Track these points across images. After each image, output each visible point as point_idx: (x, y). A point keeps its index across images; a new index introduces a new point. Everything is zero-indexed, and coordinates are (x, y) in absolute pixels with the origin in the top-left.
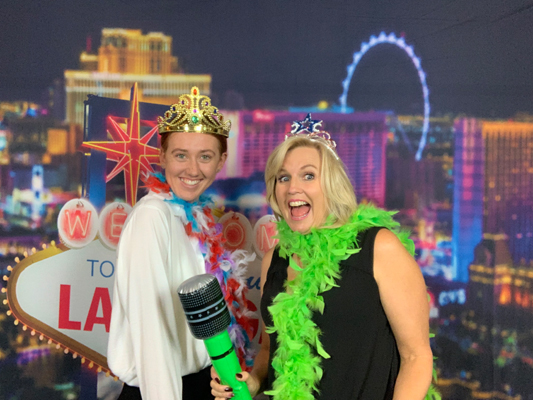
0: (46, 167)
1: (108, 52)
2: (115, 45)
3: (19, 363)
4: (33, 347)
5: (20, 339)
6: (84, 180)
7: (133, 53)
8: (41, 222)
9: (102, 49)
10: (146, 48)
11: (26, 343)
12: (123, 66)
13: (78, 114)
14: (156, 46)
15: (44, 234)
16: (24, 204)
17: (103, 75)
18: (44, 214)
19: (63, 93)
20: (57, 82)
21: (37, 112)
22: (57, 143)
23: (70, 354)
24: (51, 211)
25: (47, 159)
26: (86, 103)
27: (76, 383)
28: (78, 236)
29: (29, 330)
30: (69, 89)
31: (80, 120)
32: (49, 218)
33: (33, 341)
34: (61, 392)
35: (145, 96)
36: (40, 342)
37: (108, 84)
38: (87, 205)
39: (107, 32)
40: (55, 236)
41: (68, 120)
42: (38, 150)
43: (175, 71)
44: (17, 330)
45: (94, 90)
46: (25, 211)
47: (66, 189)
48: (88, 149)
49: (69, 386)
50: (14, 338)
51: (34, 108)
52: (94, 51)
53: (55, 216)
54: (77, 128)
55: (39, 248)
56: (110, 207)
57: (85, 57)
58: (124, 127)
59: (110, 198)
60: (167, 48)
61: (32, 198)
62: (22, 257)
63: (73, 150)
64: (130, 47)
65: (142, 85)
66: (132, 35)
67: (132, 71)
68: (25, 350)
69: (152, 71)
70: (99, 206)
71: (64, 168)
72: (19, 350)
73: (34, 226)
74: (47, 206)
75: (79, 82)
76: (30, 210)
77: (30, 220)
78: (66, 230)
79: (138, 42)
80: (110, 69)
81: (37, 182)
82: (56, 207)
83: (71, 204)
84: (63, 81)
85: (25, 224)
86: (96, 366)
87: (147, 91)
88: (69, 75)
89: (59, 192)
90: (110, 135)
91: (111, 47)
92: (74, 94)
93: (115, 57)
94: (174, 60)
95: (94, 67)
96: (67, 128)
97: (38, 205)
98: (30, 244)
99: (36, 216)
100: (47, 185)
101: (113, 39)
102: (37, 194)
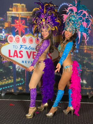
0: (5, 29)
1: (14, 8)
2: (15, 6)
3: (3, 63)
4: (5, 60)
5: (2, 59)
6: (11, 32)
7: (19, 8)
8: (5, 39)
9: (13, 7)
10: (21, 7)
12: (17, 11)
13: (10, 20)
14: (23, 6)
15: (5, 41)
16: (1, 36)
17: (13, 12)
18: (5, 38)
19: (7, 16)
22: (6, 25)
23: (11, 61)
24: (6, 37)
25: (5, 28)
26: (11, 17)
27: (12, 66)
28: (11, 41)
29: (4, 57)
30: (8, 15)
31: (10, 21)
32: (6, 38)
33: (4, 59)
34: (10, 68)
35: (21, 16)
36: (6, 59)
37: (14, 14)
38: (12, 36)
39: (14, 4)
40: (7, 41)
41: (8, 21)
42: (3, 26)
43: (26, 11)
44: (2, 57)
45: (12, 15)
48: (12, 26)
49: (11, 66)
50: (1, 59)
51: (2, 19)
52: (12, 8)
54: (10, 22)
55: (5, 44)
56: (16, 36)
57: (10, 9)
58: (18, 22)
60: (25, 7)
62: (2, 45)
63: (9, 26)
64: (18, 7)
65: (21, 14)
66: (18, 4)
67: (19, 11)
68: (3, 61)
69: (22, 11)
70: (14, 36)
71: (8, 29)
73: (3, 40)
75: (9, 14)
78: (9, 40)
80: (15, 11)
81: (3, 32)
83: (10, 36)
84: (7, 13)
85: (2, 39)
86: (15, 63)
87: (21, 15)
88: (8, 12)
89: (7, 33)
90: (15, 23)
91: (15, 7)
93: (15, 9)
94: (26, 9)
95: (12, 11)
97: (4, 36)
98: (3, 43)
99: (4, 38)
100: (5, 32)
101: (15, 5)
102: (4, 34)
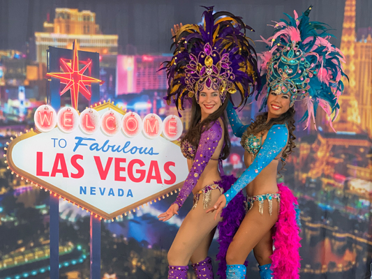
0: (26, 87)
1: (59, 22)
2: (63, 17)
3: (15, 195)
4: (23, 186)
5: (15, 182)
6: (48, 95)
7: (73, 22)
8: (25, 118)
9: (55, 20)
10: (81, 19)
11: (18, 184)
12: (68, 30)
13: (43, 58)
14: (86, 18)
15: (26, 125)
16: (14, 108)
17: (56, 35)
18: (26, 114)
19: (34, 45)
20: (31, 39)
21: (20, 55)
22: (32, 74)
23: (43, 189)
24: (30, 112)
25: (27, 83)
26: (48, 51)
27: (47, 205)
28: (45, 125)
29: (20, 177)
30: (38, 43)
31: (45, 61)
32: (29, 116)
33: (22, 183)
34: (39, 210)
35: (81, 47)
36: (26, 183)
37: (60, 40)
38: (51, 108)
39: (59, 10)
40: (33, 126)
41: (38, 60)
42: (21, 78)
43: (97, 33)
44: (13, 177)
45: (52, 44)
46: (15, 112)
47: (38, 99)
48: (50, 77)
49: (44, 206)
50: (12, 182)
51: (18, 54)
52: (51, 21)
53: (33, 115)
54: (43, 65)
55: (24, 132)
56: (63, 109)
57: (46, 25)
58: (69, 64)
59: (63, 105)
60: (93, 20)
61: (19, 104)
62: (14, 137)
63: (41, 78)
64: (72, 19)
65: (79, 41)
66: (73, 12)
67: (73, 33)
68: (18, 188)
69: (85, 33)
70: (57, 109)
71: (36, 88)
72: (15, 188)
73: (21, 120)
74: (28, 109)
75: (44, 39)
76: (18, 111)
77: (18, 117)
78: (39, 122)
79: (76, 16)
80: (61, 32)
81: (22, 96)
82: (33, 109)
83: (41, 108)
84: (34, 38)
85: (15, 119)
86: (58, 196)
87: (82, 44)
88: (37, 35)
89: (34, 101)
90: (62, 69)
91: (61, 19)
92: (41, 46)
93: (63, 25)
94: (97, 26)
95: (51, 30)
96: (37, 65)
97: (22, 108)
98: (19, 130)
99: (21, 115)
100: (27, 97)
101: (62, 14)
102: (22, 102)
